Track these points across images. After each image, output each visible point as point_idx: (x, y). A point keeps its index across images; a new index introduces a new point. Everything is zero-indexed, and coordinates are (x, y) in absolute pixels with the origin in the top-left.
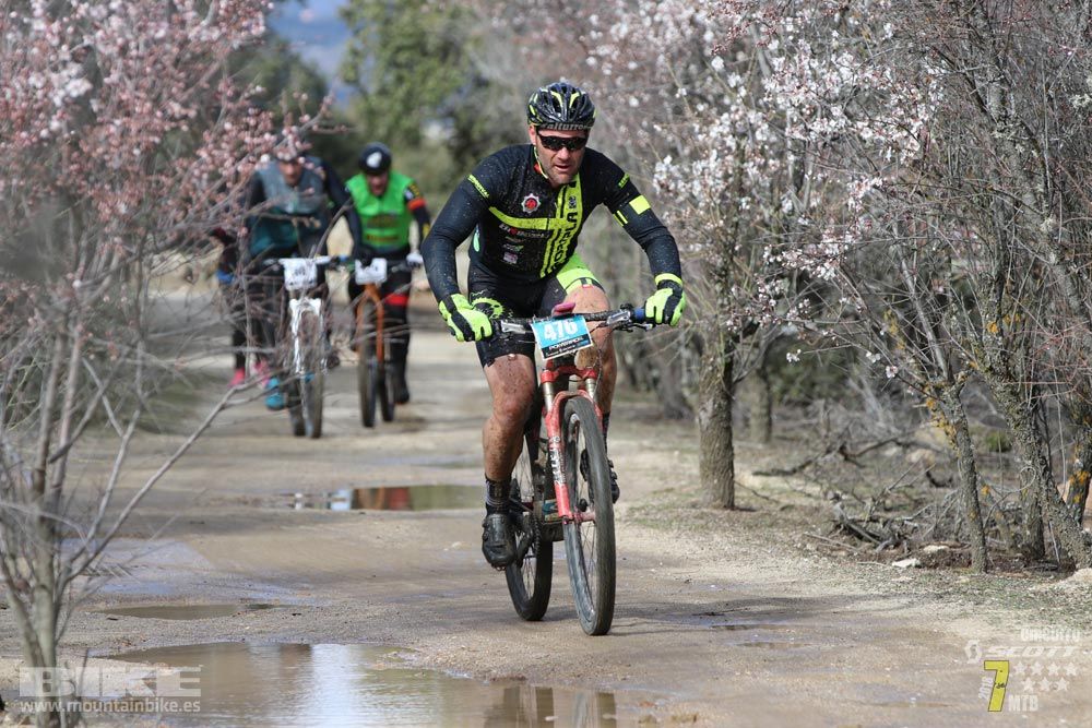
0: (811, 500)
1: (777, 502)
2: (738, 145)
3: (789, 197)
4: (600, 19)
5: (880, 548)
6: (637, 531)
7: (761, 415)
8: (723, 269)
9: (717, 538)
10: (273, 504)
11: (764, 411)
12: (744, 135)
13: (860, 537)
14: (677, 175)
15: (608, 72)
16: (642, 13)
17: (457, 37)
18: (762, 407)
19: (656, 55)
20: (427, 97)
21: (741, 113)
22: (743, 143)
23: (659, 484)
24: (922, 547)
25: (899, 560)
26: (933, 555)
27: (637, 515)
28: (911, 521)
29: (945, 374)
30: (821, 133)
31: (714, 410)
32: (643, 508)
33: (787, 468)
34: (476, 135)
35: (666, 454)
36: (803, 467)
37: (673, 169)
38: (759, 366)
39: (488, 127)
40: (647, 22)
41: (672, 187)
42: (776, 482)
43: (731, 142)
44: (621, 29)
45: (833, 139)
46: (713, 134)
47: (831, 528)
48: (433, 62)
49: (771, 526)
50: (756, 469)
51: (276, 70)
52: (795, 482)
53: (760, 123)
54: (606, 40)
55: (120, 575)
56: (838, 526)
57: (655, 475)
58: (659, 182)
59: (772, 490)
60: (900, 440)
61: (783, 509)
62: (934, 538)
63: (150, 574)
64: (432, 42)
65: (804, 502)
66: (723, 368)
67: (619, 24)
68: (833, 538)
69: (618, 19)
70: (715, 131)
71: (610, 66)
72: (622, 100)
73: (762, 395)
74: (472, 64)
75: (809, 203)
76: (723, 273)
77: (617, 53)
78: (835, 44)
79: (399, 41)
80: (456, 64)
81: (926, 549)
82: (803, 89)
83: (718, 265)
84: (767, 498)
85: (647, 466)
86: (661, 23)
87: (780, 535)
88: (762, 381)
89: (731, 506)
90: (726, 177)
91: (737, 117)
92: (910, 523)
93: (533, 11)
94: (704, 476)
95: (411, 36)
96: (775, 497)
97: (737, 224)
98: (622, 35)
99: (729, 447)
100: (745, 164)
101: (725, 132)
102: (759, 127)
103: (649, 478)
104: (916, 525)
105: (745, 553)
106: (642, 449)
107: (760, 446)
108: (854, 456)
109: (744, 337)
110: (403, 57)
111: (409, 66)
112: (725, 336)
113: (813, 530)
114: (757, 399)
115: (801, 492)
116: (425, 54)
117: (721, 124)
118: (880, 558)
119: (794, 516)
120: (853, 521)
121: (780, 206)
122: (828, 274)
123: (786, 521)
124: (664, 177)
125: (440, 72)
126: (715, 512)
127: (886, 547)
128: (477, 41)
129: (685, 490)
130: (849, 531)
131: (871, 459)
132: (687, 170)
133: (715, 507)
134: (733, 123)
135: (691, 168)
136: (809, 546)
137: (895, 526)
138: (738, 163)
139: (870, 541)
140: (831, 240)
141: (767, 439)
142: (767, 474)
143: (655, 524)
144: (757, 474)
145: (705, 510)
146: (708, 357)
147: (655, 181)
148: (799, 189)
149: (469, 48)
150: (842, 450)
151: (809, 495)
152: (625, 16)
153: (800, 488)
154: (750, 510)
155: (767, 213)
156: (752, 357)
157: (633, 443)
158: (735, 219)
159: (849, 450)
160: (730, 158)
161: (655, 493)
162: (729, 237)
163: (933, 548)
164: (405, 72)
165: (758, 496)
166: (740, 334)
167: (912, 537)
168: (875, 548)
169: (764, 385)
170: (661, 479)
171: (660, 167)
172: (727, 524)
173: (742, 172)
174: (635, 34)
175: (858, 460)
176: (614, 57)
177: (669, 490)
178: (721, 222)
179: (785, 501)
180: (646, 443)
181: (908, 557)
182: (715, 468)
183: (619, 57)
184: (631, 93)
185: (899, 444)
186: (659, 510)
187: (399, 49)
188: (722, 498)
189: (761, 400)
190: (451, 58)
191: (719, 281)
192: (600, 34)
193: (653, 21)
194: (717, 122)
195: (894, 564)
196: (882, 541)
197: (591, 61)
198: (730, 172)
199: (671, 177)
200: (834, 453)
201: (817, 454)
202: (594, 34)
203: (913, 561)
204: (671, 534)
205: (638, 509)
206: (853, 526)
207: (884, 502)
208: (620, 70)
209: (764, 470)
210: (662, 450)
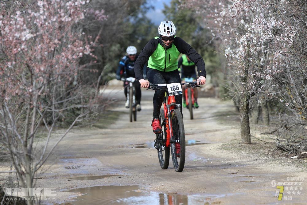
0: (274, 140)
1: (265, 142)
2: (248, 44)
3: (263, 57)
4: (217, 10)
5: (289, 153)
6: (222, 151)
7: (266, 118)
8: (245, 78)
9: (243, 152)
10: (127, 147)
11: (267, 116)
12: (249, 41)
13: (284, 150)
14: (232, 52)
15: (220, 25)
16: (229, 8)
17: (194, 16)
18: (266, 115)
19: (233, 20)
20: (186, 33)
21: (249, 35)
22: (249, 43)
23: (234, 138)
24: (301, 153)
25: (293, 156)
26: (303, 155)
27: (224, 147)
28: (298, 145)
29: (302, 105)
30: (267, 39)
31: (244, 117)
32: (226, 145)
33: (270, 132)
34: (200, 44)
35: (237, 129)
36: (275, 131)
37: (231, 51)
38: (265, 104)
39: (203, 41)
40: (230, 11)
41: (230, 56)
42: (266, 136)
43: (246, 43)
44: (223, 13)
45: (270, 41)
46: (241, 41)
47: (277, 148)
48: (188, 24)
49: (260, 148)
50: (262, 133)
51: (147, 28)
52: (271, 136)
53: (254, 37)
54: (219, 16)
55: (76, 168)
56: (278, 148)
57: (233, 135)
58: (226, 54)
59: (263, 138)
60: (302, 123)
61: (265, 143)
62: (305, 150)
63: (84, 168)
64: (187, 18)
65: (272, 141)
66: (246, 105)
67: (223, 12)
68: (277, 151)
69: (222, 10)
70: (242, 40)
71: (221, 23)
72: (225, 33)
73: (266, 112)
74: (198, 24)
75: (268, 59)
76: (245, 79)
77: (222, 20)
78: (270, 15)
79: (178, 19)
80: (194, 24)
81: (302, 153)
82: (261, 27)
83: (244, 77)
84: (262, 141)
85: (232, 133)
86: (234, 11)
87: (262, 150)
88: (266, 108)
89: (250, 143)
90: (245, 52)
91: (248, 36)
92: (298, 146)
93: (207, 9)
94: (242, 135)
95: (181, 17)
96: (264, 140)
97: (248, 65)
98: (223, 15)
99: (249, 127)
100: (250, 49)
101: (245, 40)
102: (253, 38)
103: (231, 136)
104: (299, 146)
105: (249, 156)
106: (232, 128)
107: (266, 126)
108: (290, 128)
109: (252, 96)
110: (180, 23)
111: (181, 25)
112: (246, 96)
113: (272, 149)
114: (265, 113)
115: (272, 138)
116: (185, 22)
117: (243, 38)
118: (288, 156)
119: (268, 145)
120: (282, 146)
121: (260, 60)
122: (268, 78)
123: (265, 147)
124: (228, 53)
125: (190, 26)
126: (245, 145)
127: (291, 153)
128: (200, 18)
129: (240, 139)
130: (281, 149)
131: (295, 129)
132: (234, 51)
133: (246, 144)
134: (247, 38)
135: (235, 50)
136: (270, 154)
137: (294, 147)
138: (248, 48)
139: (287, 151)
140: (269, 69)
141: (268, 124)
142: (265, 134)
143: (227, 149)
144: (262, 134)
145: (243, 144)
146: (242, 102)
147: (225, 54)
148: (266, 55)
149: (197, 20)
150: (285, 126)
151: (274, 139)
152: (224, 10)
153: (272, 137)
154: (255, 144)
155: (257, 62)
156: (263, 102)
157: (230, 127)
158: (248, 64)
159: (288, 126)
160: (246, 47)
161: (232, 140)
162: (246, 69)
163: (303, 153)
164: (180, 27)
165: (259, 140)
166: (250, 95)
167: (299, 150)
168: (288, 153)
169: (267, 109)
170: (234, 136)
171: (227, 50)
172: (248, 148)
173: (249, 51)
174: (227, 14)
175: (291, 129)
176: (222, 21)
177: (235, 139)
178: (244, 65)
179: (267, 141)
180: (234, 126)
181: (295, 155)
182: (245, 133)
183: (223, 21)
184: (227, 30)
185: (301, 124)
186: (230, 145)
187: (179, 21)
188: (247, 141)
189: (266, 114)
190: (193, 23)
191: (244, 81)
192: (217, 15)
193: (232, 11)
194: (242, 37)
195: (292, 157)
196: (290, 151)
197: (216, 22)
198: (246, 51)
199: (230, 53)
200: (283, 127)
201: (278, 128)
202: (216, 15)
203: (297, 157)
204: (231, 152)
205: (225, 145)
206: (282, 148)
207: (295, 141)
208: (223, 24)
209: (264, 133)
210: (237, 128)
